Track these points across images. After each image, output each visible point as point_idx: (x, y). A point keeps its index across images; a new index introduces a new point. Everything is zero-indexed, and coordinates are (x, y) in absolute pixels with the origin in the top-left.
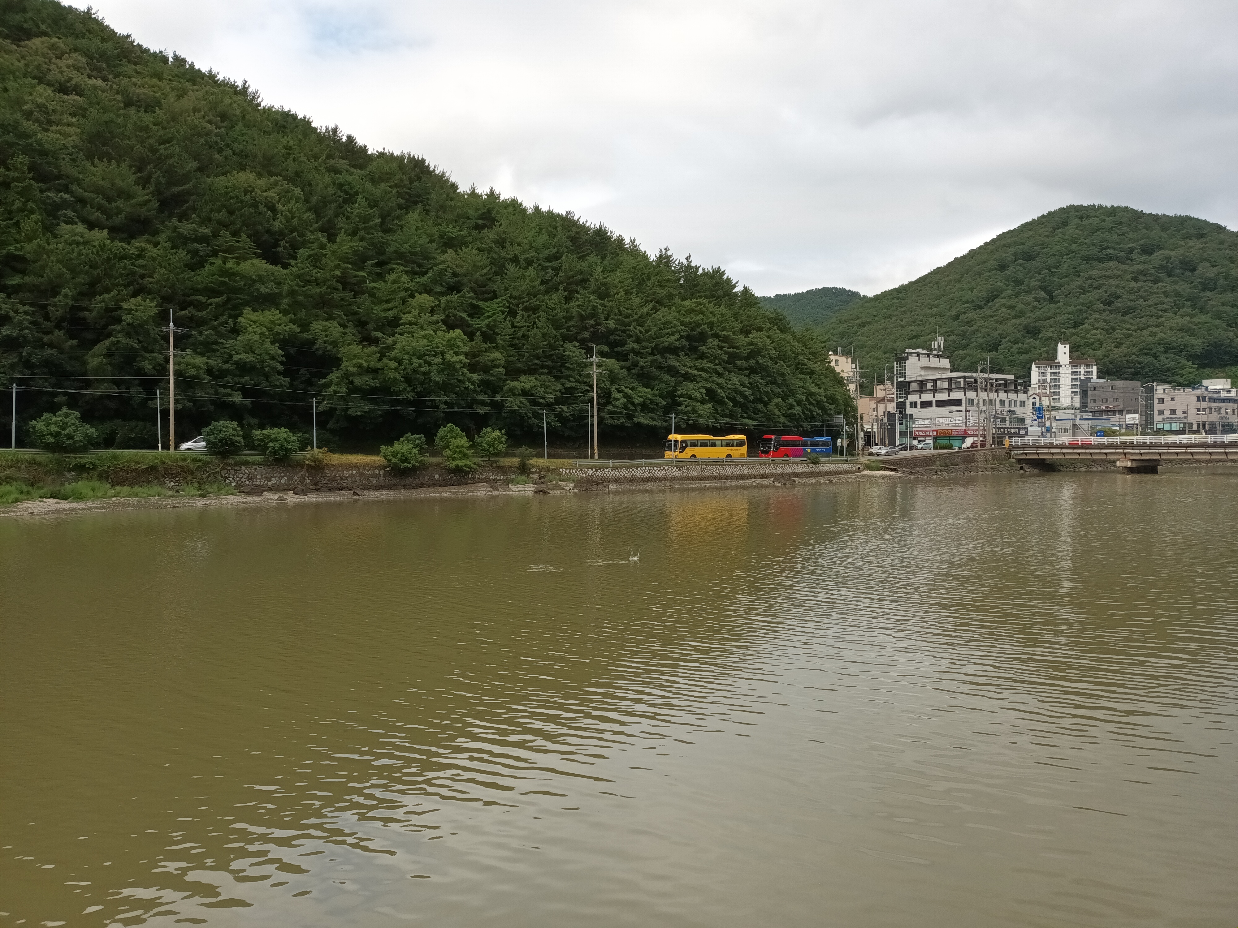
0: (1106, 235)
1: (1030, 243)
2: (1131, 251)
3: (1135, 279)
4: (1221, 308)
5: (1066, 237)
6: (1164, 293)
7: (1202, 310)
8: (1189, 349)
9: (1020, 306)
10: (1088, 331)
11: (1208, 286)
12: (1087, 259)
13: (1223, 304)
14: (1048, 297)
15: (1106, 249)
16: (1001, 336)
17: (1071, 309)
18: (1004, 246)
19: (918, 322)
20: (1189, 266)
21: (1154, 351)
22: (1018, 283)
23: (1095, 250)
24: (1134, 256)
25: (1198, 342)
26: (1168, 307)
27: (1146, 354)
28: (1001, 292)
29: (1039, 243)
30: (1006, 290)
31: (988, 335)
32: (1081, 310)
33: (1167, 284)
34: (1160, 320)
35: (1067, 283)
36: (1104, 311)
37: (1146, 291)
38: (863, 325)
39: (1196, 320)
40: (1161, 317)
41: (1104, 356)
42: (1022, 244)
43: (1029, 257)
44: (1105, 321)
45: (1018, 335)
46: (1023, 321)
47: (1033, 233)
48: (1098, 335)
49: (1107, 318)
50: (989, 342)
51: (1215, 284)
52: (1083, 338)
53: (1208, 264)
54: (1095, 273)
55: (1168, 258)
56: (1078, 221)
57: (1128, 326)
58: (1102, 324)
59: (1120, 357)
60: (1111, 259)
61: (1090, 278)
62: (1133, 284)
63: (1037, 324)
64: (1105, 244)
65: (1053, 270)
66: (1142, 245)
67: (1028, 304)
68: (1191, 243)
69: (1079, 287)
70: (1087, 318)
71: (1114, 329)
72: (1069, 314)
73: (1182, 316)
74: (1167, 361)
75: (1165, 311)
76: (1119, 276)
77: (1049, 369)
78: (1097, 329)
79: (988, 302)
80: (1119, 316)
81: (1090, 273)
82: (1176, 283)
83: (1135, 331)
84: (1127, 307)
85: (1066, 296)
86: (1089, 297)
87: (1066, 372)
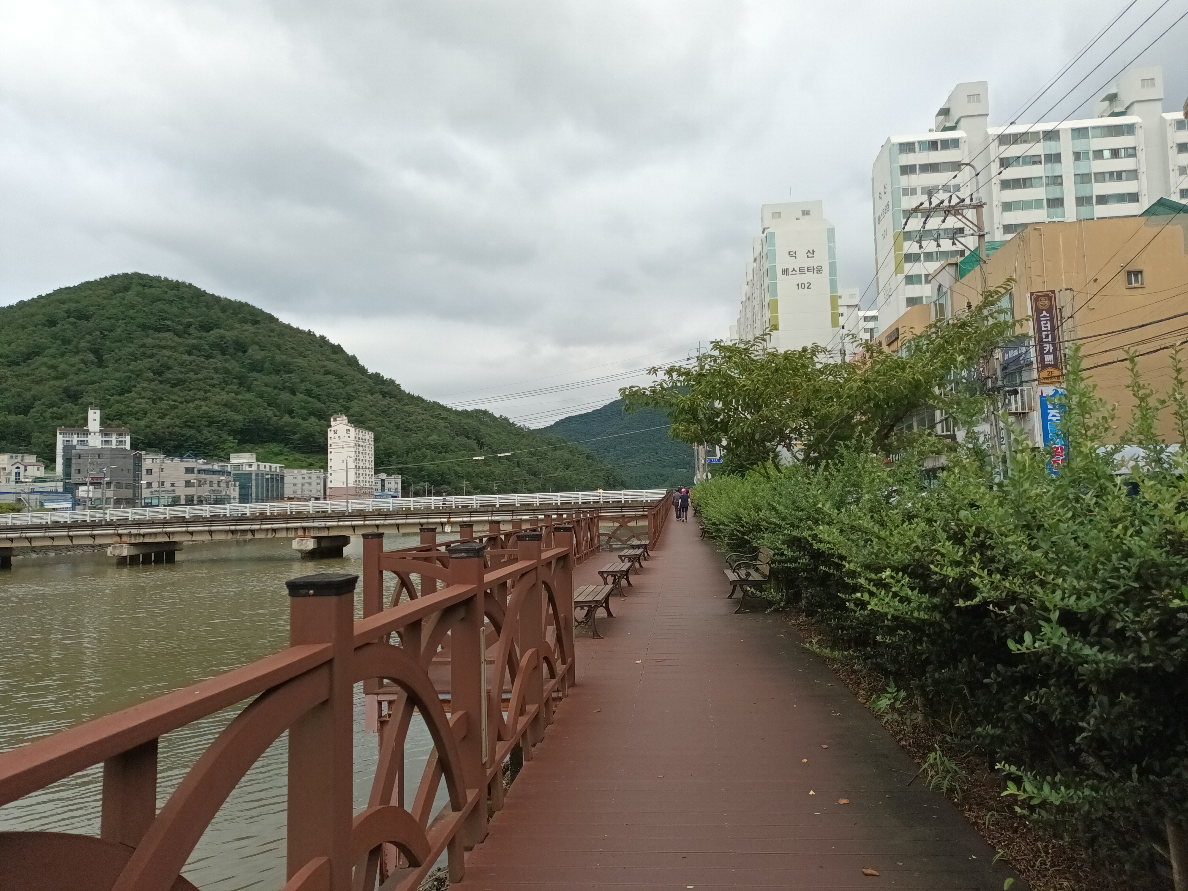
0: (167, 307)
1: (85, 302)
2: (189, 325)
3: (189, 353)
4: (264, 389)
5: (125, 302)
6: (214, 369)
7: (249, 390)
8: (231, 424)
9: (63, 367)
10: (133, 400)
11: (256, 367)
12: (144, 327)
13: (266, 385)
14: (96, 360)
15: (164, 319)
16: (35, 398)
17: (119, 375)
18: (58, 301)
20: (241, 347)
21: (197, 424)
22: (66, 342)
23: (153, 320)
24: (192, 330)
25: (238, 417)
26: (216, 382)
27: (190, 427)
28: (44, 349)
29: (96, 303)
30: (50, 348)
31: (19, 396)
32: (129, 378)
33: (218, 361)
34: (207, 395)
35: (118, 348)
36: (154, 380)
37: (197, 365)
39: (240, 397)
40: (209, 391)
41: (147, 426)
42: (78, 302)
43: (83, 316)
44: (153, 390)
45: (55, 398)
46: (64, 383)
47: (91, 292)
48: (143, 404)
49: (156, 388)
50: (19, 403)
51: (262, 367)
52: (128, 406)
53: (257, 347)
54: (149, 341)
55: (222, 338)
56: (140, 288)
57: (176, 398)
58: (149, 394)
59: (163, 428)
60: (168, 331)
61: (143, 346)
62: (186, 357)
63: (80, 388)
64: (164, 315)
65: (106, 333)
66: (201, 322)
67: (73, 365)
68: (246, 327)
69: (132, 354)
70: (135, 386)
71: (161, 399)
72: (117, 380)
73: (228, 392)
74: (209, 435)
75: (214, 386)
76: (172, 347)
77: (75, 436)
78: (144, 398)
79: (28, 359)
80: (168, 387)
81: (145, 341)
82: (226, 361)
83: (182, 403)
84: (177, 379)
85: (116, 361)
86: (140, 365)
87: (95, 441)
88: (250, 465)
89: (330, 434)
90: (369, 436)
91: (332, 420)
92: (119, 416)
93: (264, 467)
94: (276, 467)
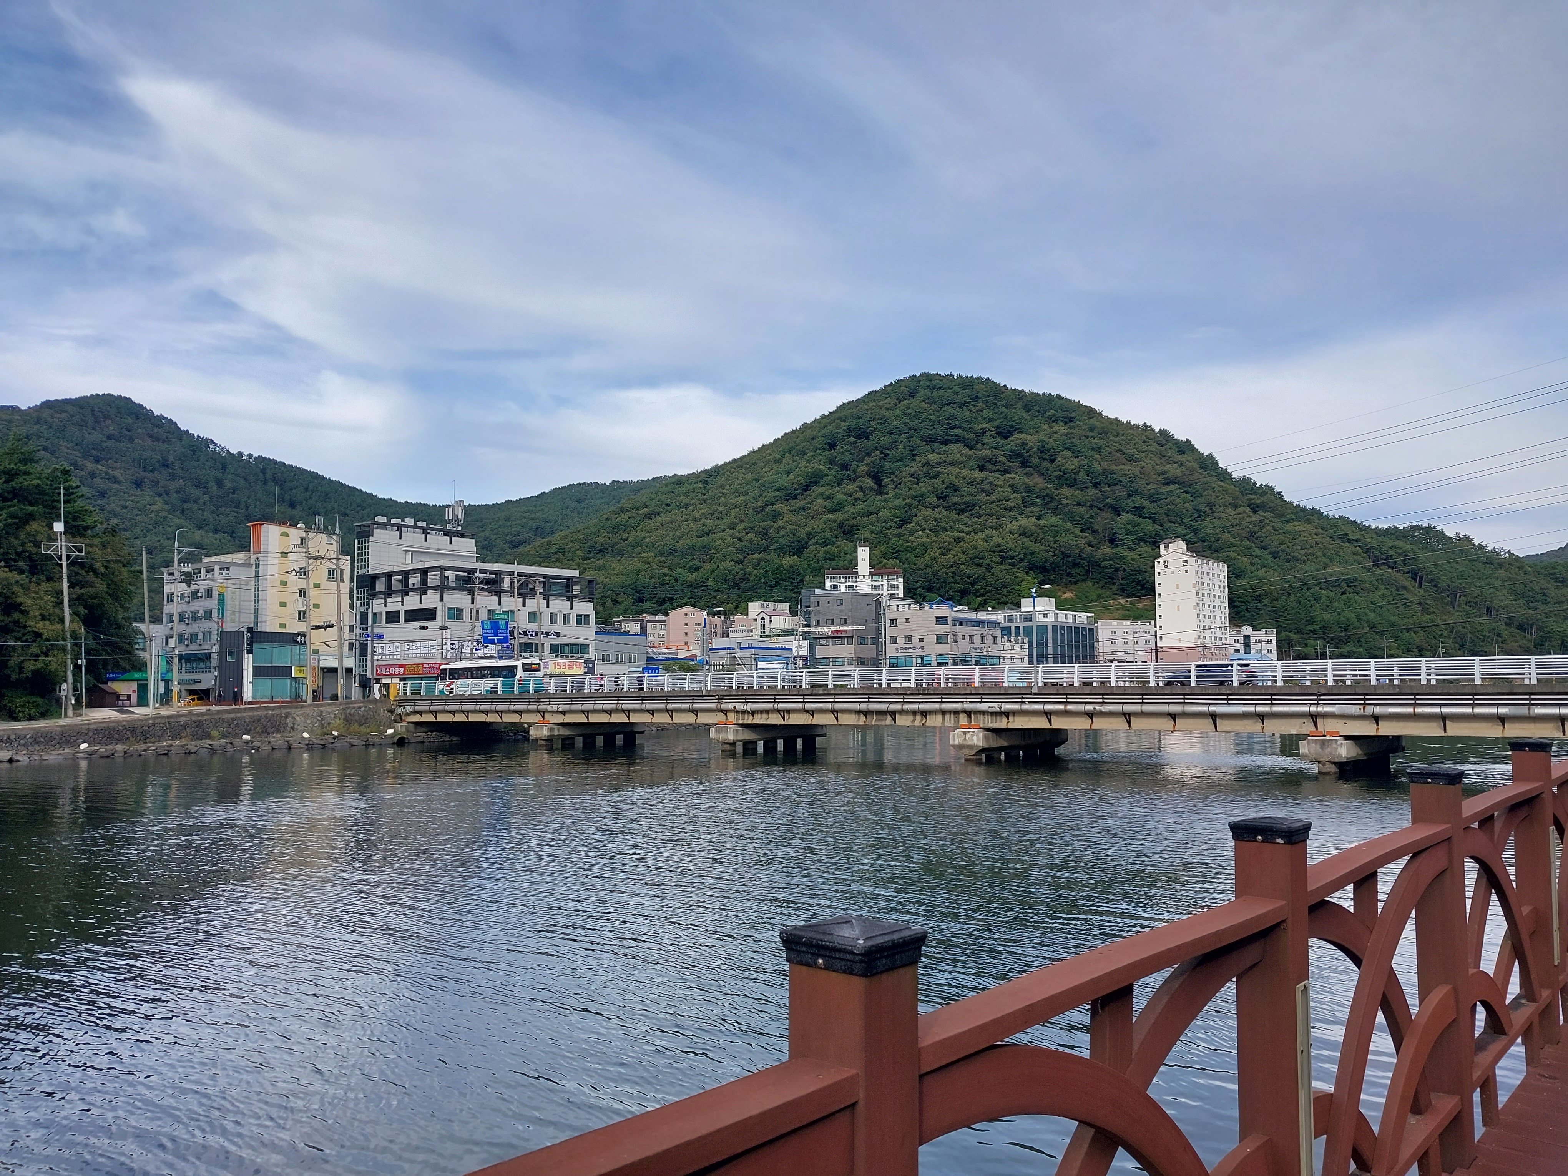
0: (958, 412)
1: (867, 417)
2: (984, 432)
3: (982, 468)
4: (1075, 509)
5: (910, 411)
6: (1011, 486)
7: (1056, 511)
8: (1030, 558)
9: (840, 496)
10: (912, 533)
11: (1067, 481)
12: (930, 441)
13: (1080, 504)
14: (875, 487)
15: (954, 428)
16: (810, 536)
17: (897, 502)
18: (840, 418)
19: (717, 514)
20: (1047, 454)
21: (988, 561)
22: (845, 467)
23: (939, 431)
24: (986, 439)
25: (1040, 549)
26: (1013, 505)
27: (979, 565)
28: (821, 477)
29: (878, 417)
30: (827, 475)
31: (794, 534)
32: (910, 505)
33: (1017, 477)
34: (1000, 522)
35: (899, 469)
36: (938, 506)
37: (990, 483)
38: (649, 516)
39: (1042, 522)
40: (1003, 517)
41: (927, 565)
42: (859, 418)
43: (864, 435)
44: (936, 520)
45: (829, 534)
46: (839, 516)
48: (923, 537)
49: (939, 516)
50: (793, 543)
51: (1075, 479)
52: (906, 540)
53: (1069, 454)
55: (1024, 444)
56: (928, 392)
57: (963, 527)
58: (931, 524)
59: (945, 567)
60: (958, 441)
61: (927, 464)
62: (977, 474)
63: (854, 522)
64: (954, 423)
66: (998, 427)
67: (850, 494)
68: (1056, 428)
69: (914, 475)
70: (916, 515)
71: (944, 530)
72: (896, 509)
73: (1028, 517)
74: (1000, 574)
75: (1010, 509)
76: (961, 462)
77: (843, 580)
78: (925, 529)
79: (806, 490)
80: (954, 515)
81: (929, 457)
82: (1027, 475)
83: (968, 533)
84: (964, 503)
85: (896, 487)
86: (923, 488)
87: (864, 585)
88: (1045, 615)
89: (1158, 568)
90: (1220, 571)
91: (1162, 546)
92: (896, 553)
93: (1066, 618)
94: (1083, 618)
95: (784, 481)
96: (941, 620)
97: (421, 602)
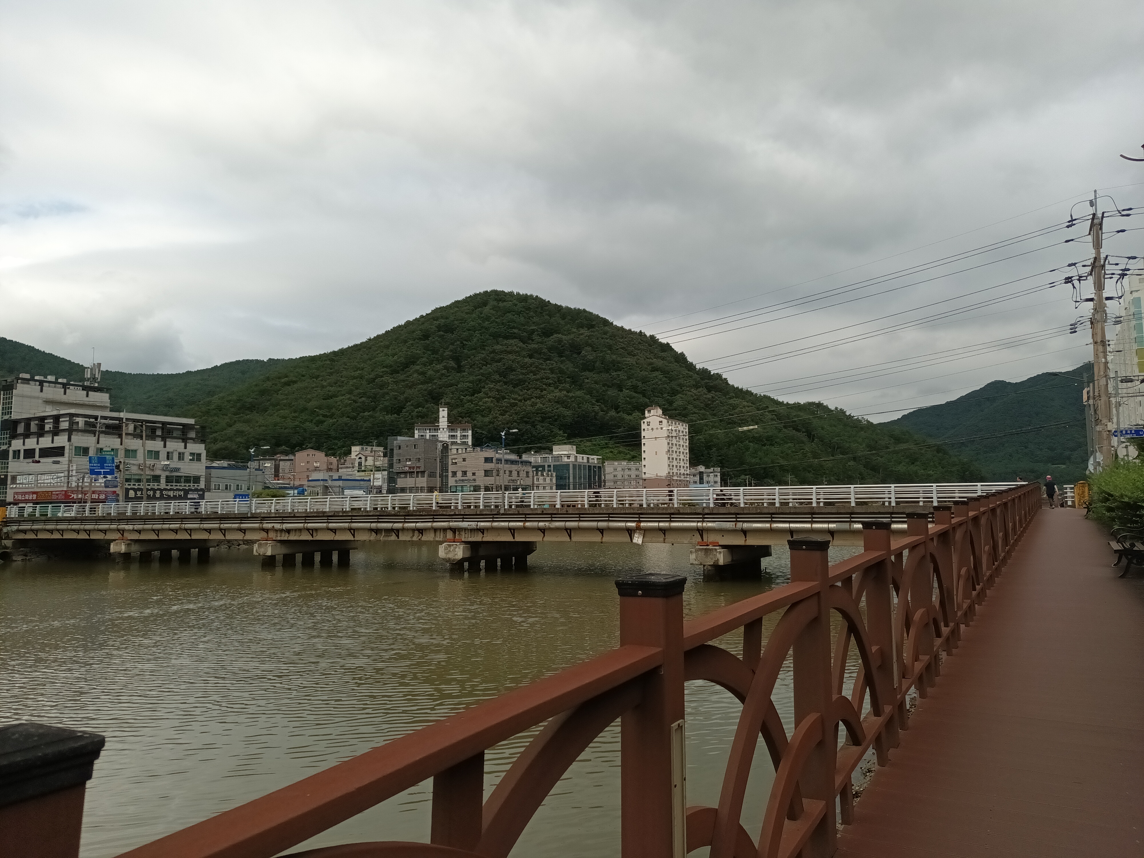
0: (515, 317)
1: (452, 318)
2: (533, 331)
3: (531, 356)
4: (593, 386)
5: (482, 315)
6: (551, 369)
7: (581, 388)
8: (561, 419)
9: (431, 372)
10: (481, 399)
11: (588, 367)
12: (496, 336)
13: (596, 383)
14: (456, 366)
15: (512, 328)
16: (407, 400)
17: (471, 378)
18: (433, 318)
19: (339, 383)
20: (576, 348)
21: (532, 420)
22: (435, 352)
23: (503, 329)
24: (534, 336)
25: (568, 413)
26: (551, 382)
27: (526, 422)
28: (418, 359)
29: (460, 318)
30: (422, 357)
31: (396, 399)
32: (480, 380)
33: (555, 362)
34: (542, 393)
35: (473, 355)
36: (499, 381)
37: (537, 367)
38: (287, 384)
39: (571, 394)
40: (545, 390)
41: (490, 422)
42: (447, 318)
43: (449, 330)
44: (498, 391)
45: (421, 400)
46: (430, 386)
47: (458, 309)
48: (489, 402)
49: (500, 388)
50: (394, 405)
51: (594, 366)
52: (477, 405)
53: (590, 349)
54: (498, 347)
55: (560, 341)
56: (495, 303)
57: (517, 396)
58: (493, 394)
59: (503, 423)
60: (515, 338)
61: (493, 352)
62: (527, 360)
63: (441, 390)
64: (512, 324)
65: (465, 342)
66: (543, 328)
67: (438, 371)
68: (582, 331)
69: (484, 359)
70: (484, 387)
71: (504, 398)
72: (470, 382)
73: (561, 390)
75: (549, 385)
76: (517, 352)
77: (428, 431)
78: (489, 397)
79: (407, 367)
80: (510, 387)
81: (495, 347)
82: (562, 362)
83: (520, 401)
84: (519, 380)
85: (471, 367)
86: (489, 369)
87: (443, 436)
88: (568, 457)
89: (644, 426)
90: (683, 428)
91: (646, 412)
92: (469, 414)
93: (582, 459)
94: (594, 459)
95: (390, 360)
96: (488, 460)
97: (53, 442)
